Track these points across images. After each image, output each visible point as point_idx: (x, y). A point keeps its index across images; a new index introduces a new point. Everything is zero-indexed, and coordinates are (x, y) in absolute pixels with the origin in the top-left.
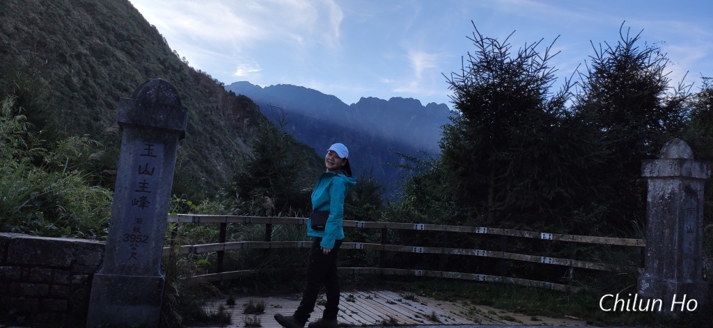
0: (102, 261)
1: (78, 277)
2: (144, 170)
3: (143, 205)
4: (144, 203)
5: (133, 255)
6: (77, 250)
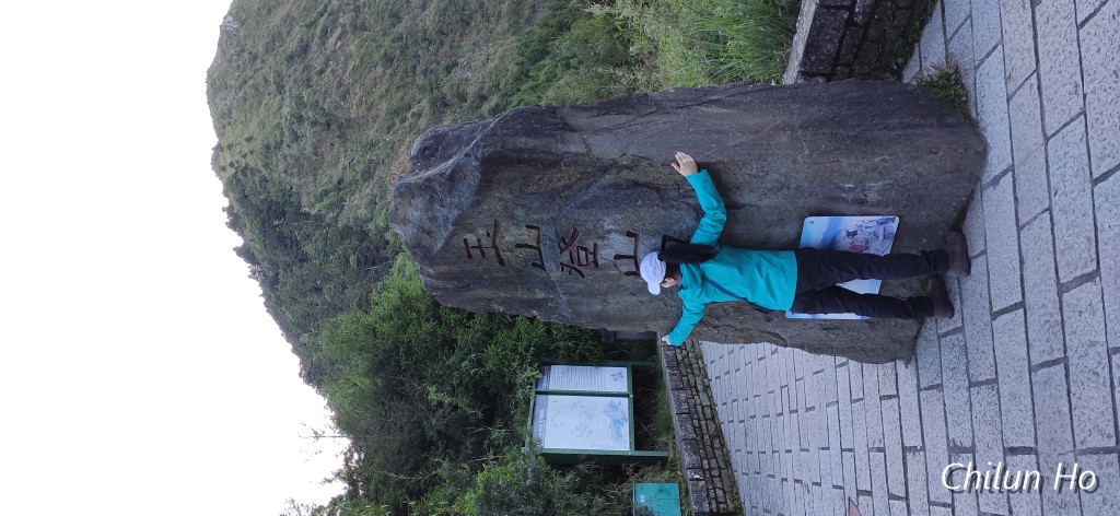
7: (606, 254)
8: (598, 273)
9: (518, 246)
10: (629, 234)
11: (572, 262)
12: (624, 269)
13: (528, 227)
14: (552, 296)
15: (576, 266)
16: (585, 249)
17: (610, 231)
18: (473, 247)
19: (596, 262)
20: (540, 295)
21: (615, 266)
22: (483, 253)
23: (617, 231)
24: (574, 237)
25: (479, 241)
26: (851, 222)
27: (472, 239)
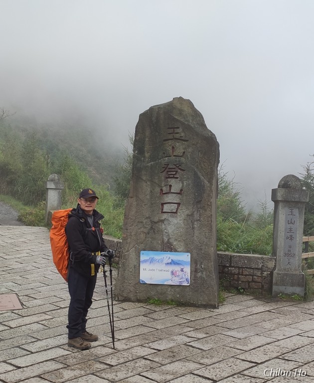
0: (275, 266)
1: (265, 273)
2: (290, 222)
4: (291, 238)
5: (289, 263)
6: (264, 261)
7: (172, 182)
8: (163, 178)
9: (173, 148)
11: (169, 169)
12: (164, 189)
13: (184, 152)
14: (147, 160)
15: (167, 170)
16: (176, 174)
17: (183, 183)
18: (174, 131)
19: (169, 178)
21: (167, 185)
22: (170, 134)
24: (182, 170)
25: (177, 133)
26: (188, 269)
27: (180, 131)
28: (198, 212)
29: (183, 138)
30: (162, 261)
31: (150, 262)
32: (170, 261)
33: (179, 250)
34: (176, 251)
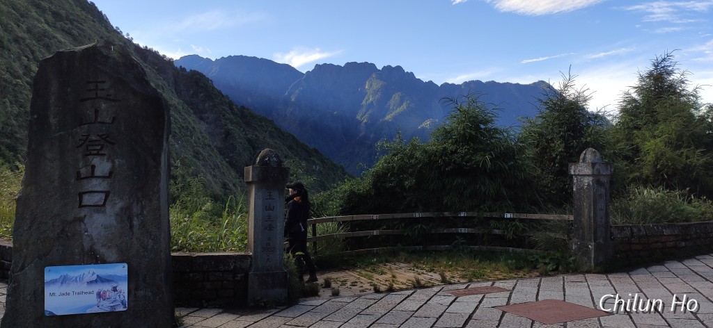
0: (251, 265)
1: (239, 275)
2: (268, 208)
3: (270, 230)
4: (270, 228)
5: (268, 259)
7: (96, 161)
8: (80, 156)
9: (96, 111)
10: (111, 173)
11: (89, 141)
12: (83, 171)
13: (114, 118)
14: (53, 128)
15: (87, 143)
16: (101, 149)
17: (113, 162)
18: (97, 86)
19: (89, 155)
20: (53, 121)
21: (86, 166)
22: (90, 90)
23: (113, 167)
24: (110, 143)
25: (104, 90)
26: (124, 287)
27: (106, 86)
28: (138, 203)
29: (111, 98)
30: (81, 278)
31: (62, 283)
32: (94, 278)
33: (109, 260)
34: (104, 262)
